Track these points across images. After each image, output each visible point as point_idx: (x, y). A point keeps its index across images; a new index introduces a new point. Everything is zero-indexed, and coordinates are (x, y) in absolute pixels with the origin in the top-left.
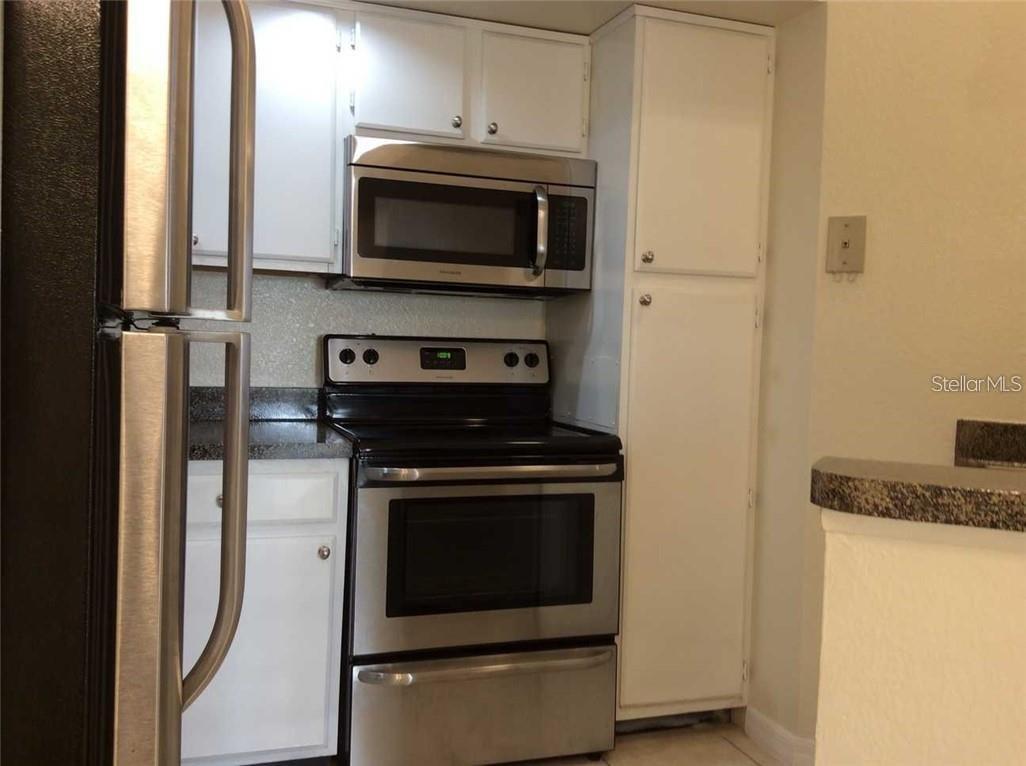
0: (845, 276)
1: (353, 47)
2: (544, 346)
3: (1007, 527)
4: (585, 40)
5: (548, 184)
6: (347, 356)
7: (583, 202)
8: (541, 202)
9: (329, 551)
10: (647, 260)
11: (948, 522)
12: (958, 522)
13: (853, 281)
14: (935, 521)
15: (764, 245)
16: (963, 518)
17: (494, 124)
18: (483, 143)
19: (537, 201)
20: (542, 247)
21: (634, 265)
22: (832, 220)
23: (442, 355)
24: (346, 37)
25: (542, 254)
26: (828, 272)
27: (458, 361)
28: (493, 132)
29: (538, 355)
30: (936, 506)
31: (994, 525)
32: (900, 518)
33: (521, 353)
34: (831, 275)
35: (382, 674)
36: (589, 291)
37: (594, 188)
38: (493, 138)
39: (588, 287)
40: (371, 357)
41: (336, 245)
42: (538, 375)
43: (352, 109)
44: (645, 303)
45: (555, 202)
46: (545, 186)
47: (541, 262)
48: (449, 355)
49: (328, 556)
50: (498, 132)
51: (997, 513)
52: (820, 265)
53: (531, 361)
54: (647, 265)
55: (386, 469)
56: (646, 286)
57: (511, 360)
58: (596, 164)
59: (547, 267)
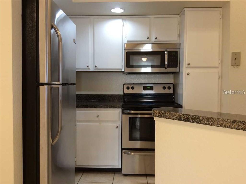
0: (236, 66)
1: (126, 25)
2: (172, 85)
3: (175, 120)
4: (178, 16)
5: (168, 49)
6: (128, 88)
7: (177, 52)
8: (166, 53)
9: (117, 127)
10: (188, 65)
11: (167, 118)
12: (168, 118)
13: (238, 68)
14: (165, 118)
15: (221, 59)
16: (169, 118)
17: (156, 37)
18: (154, 41)
19: (165, 53)
20: (166, 63)
21: (186, 66)
22: (232, 53)
23: (148, 87)
24: (125, 23)
25: (166, 65)
26: (232, 66)
27: (151, 88)
28: (156, 39)
29: (171, 87)
30: (165, 115)
31: (173, 119)
32: (160, 117)
33: (167, 86)
34: (232, 67)
35: (129, 153)
36: (179, 72)
37: (180, 49)
38: (156, 40)
39: (179, 71)
40: (133, 88)
41: (123, 66)
42: (171, 91)
43: (126, 38)
44: (188, 74)
45: (169, 53)
46: (167, 49)
47: (166, 66)
48: (150, 87)
49: (117, 128)
50: (157, 38)
51: (174, 117)
52: (230, 64)
53: (169, 88)
54: (189, 66)
55: (129, 111)
56: (189, 71)
57: (164, 88)
58: (180, 43)
59: (168, 67)
